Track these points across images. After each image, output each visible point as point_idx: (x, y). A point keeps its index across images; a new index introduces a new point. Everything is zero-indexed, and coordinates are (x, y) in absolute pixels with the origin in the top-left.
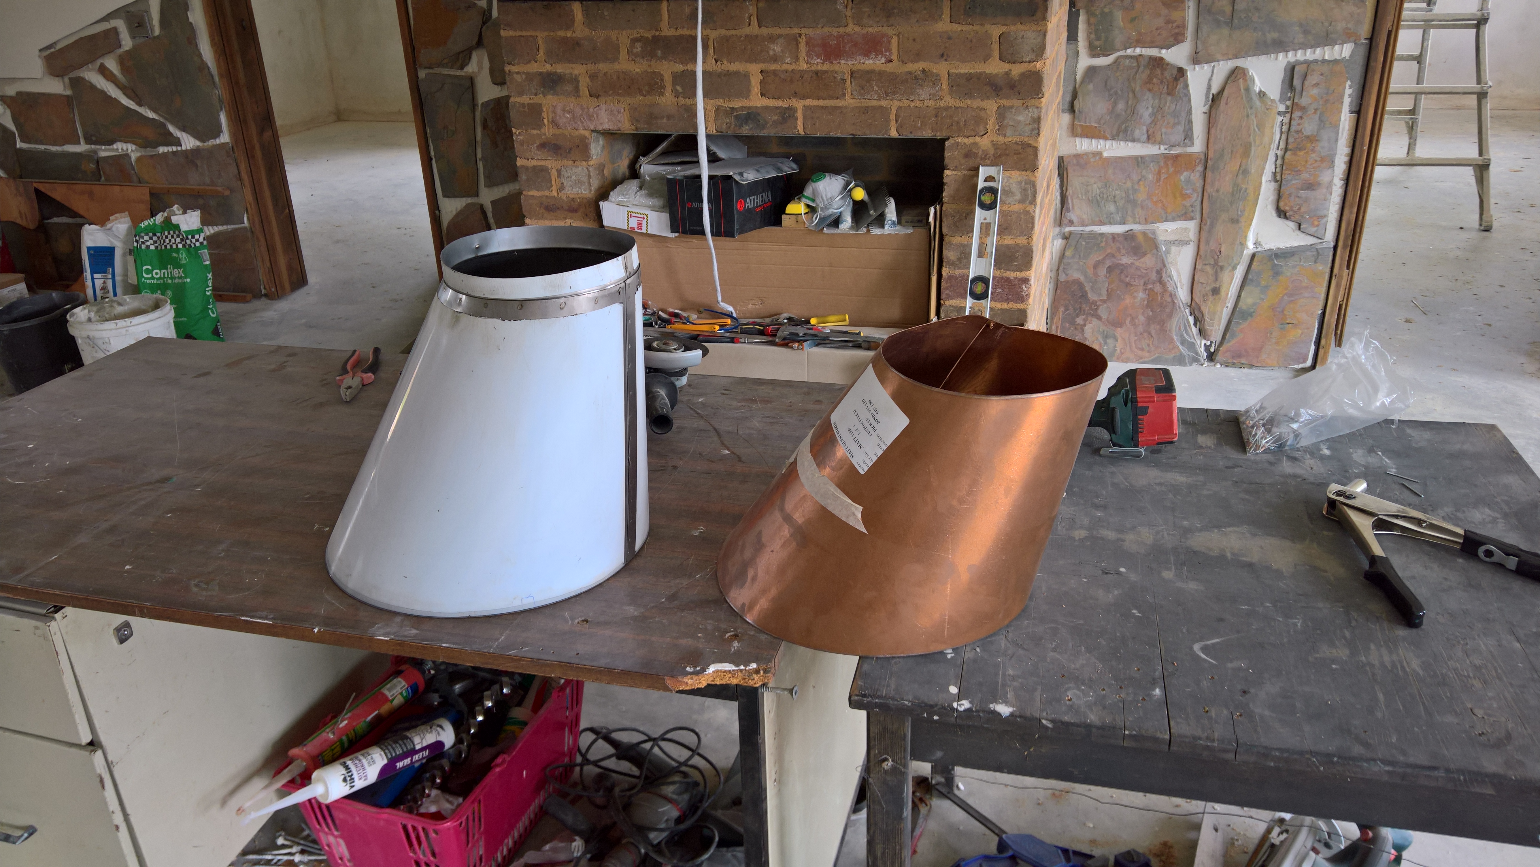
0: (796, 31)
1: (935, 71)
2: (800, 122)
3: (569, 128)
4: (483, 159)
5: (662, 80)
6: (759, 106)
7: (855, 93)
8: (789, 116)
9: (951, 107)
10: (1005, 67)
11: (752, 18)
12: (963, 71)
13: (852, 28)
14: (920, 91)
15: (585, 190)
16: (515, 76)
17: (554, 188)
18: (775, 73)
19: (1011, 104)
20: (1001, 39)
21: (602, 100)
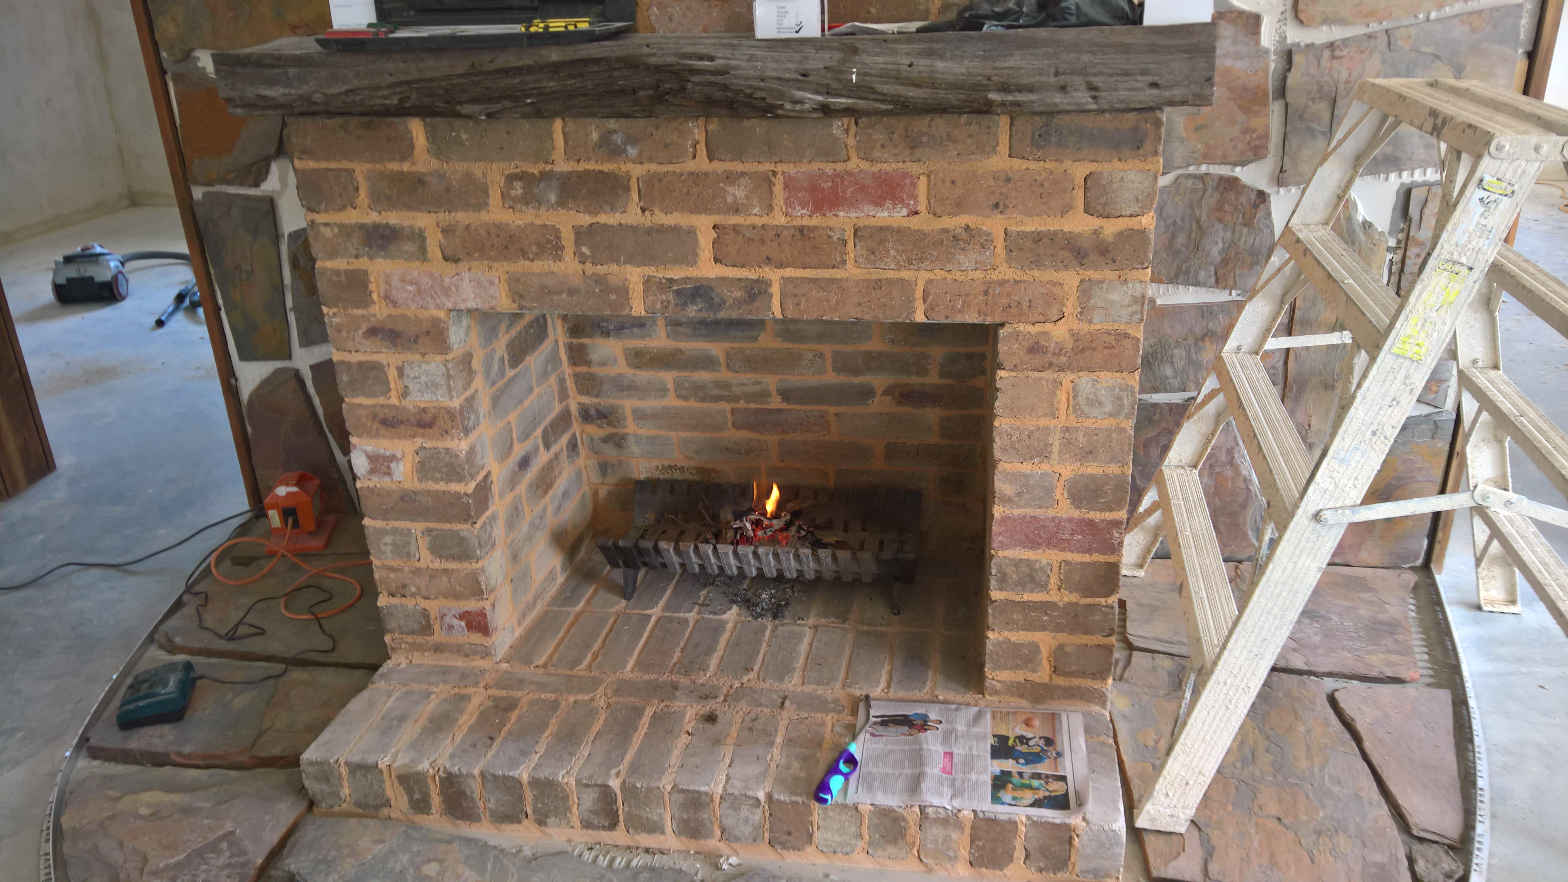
0: (767, 167)
1: (984, 228)
2: (776, 302)
3: (413, 307)
4: (295, 309)
5: (558, 237)
6: (713, 276)
7: (860, 260)
8: (760, 293)
9: (1008, 281)
10: (1094, 223)
11: (698, 147)
12: (1028, 229)
13: (855, 164)
14: (962, 258)
15: (442, 397)
16: (322, 229)
17: (393, 393)
18: (736, 229)
19: (1101, 277)
20: (1089, 182)
21: (463, 266)
